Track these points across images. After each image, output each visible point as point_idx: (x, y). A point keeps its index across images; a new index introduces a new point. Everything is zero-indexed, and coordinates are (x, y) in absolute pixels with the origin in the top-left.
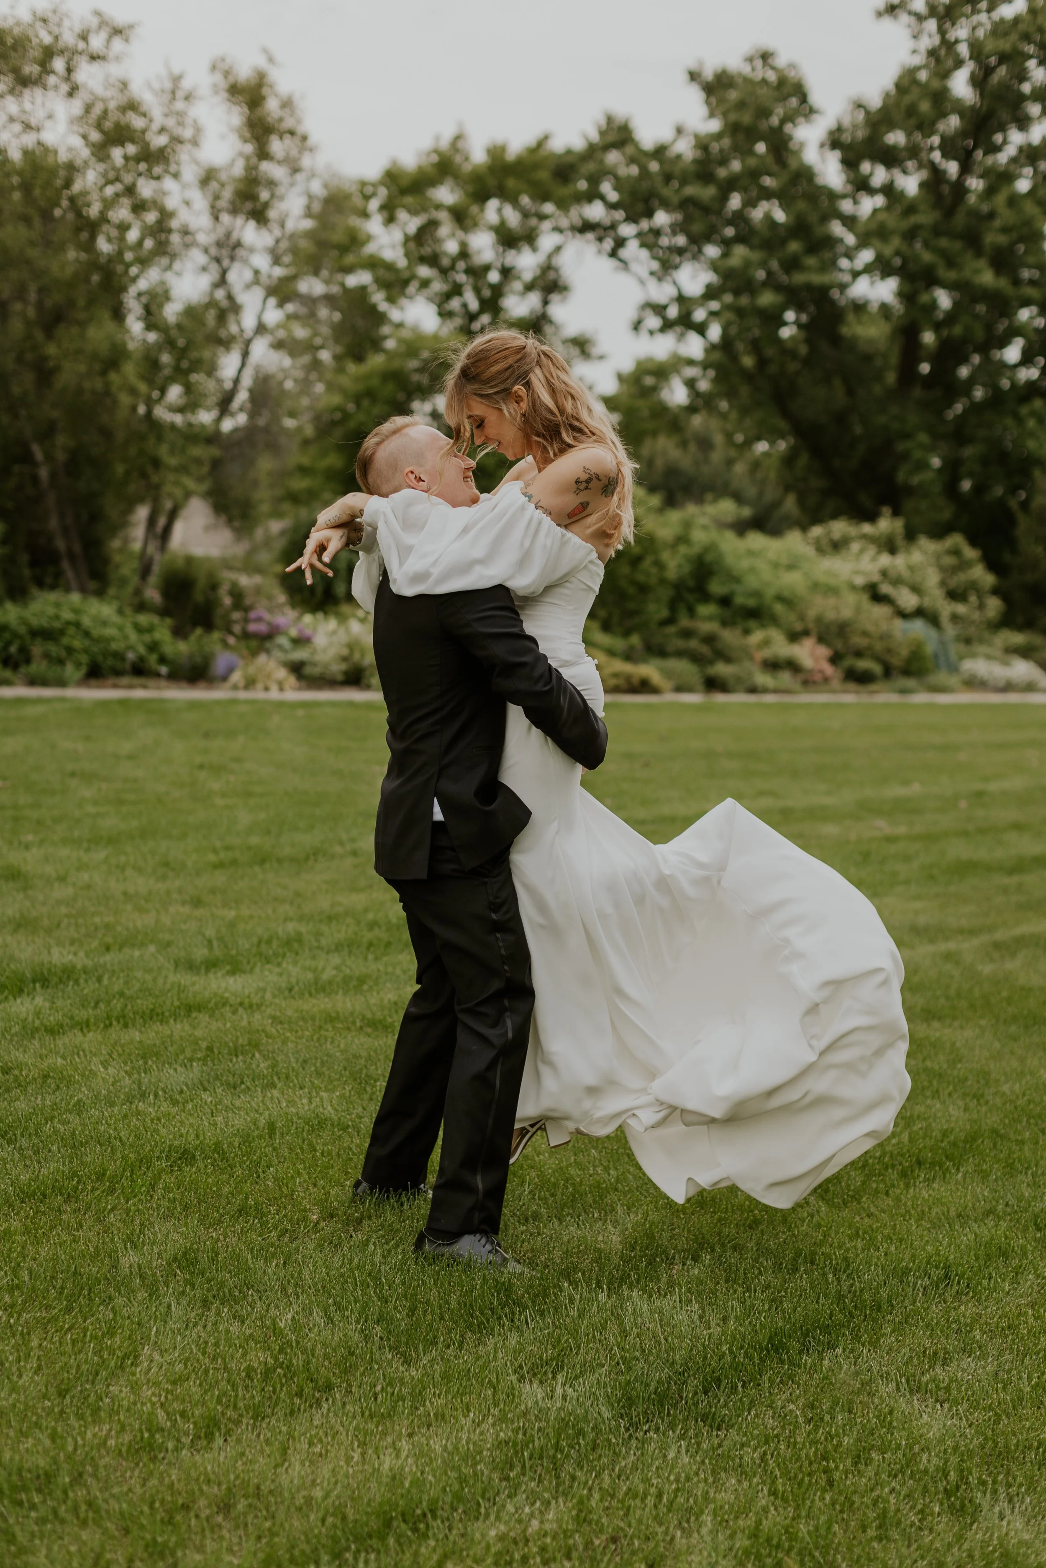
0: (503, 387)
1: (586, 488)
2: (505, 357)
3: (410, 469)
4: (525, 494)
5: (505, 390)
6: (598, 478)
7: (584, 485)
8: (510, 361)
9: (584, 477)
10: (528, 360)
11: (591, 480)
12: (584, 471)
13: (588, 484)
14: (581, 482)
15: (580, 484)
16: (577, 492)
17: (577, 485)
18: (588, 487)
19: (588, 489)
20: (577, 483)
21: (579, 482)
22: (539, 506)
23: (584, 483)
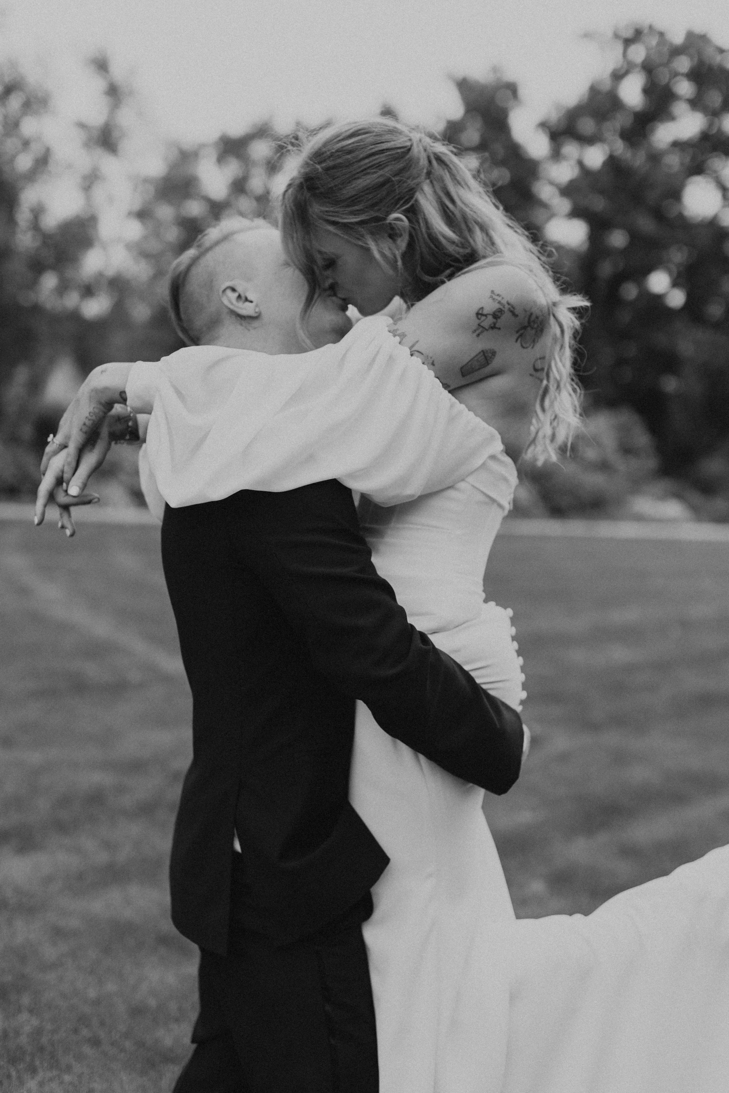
0: (373, 214)
1: (493, 327)
2: (380, 166)
3: (228, 284)
4: (394, 333)
5: (377, 219)
6: (513, 312)
7: (490, 320)
8: (387, 172)
9: (490, 307)
10: (414, 172)
11: (502, 314)
12: (491, 297)
13: (497, 320)
14: (486, 315)
15: (483, 318)
16: (477, 332)
17: (479, 319)
18: (497, 326)
19: (496, 328)
20: (480, 316)
21: (482, 315)
22: (416, 351)
23: (490, 317)
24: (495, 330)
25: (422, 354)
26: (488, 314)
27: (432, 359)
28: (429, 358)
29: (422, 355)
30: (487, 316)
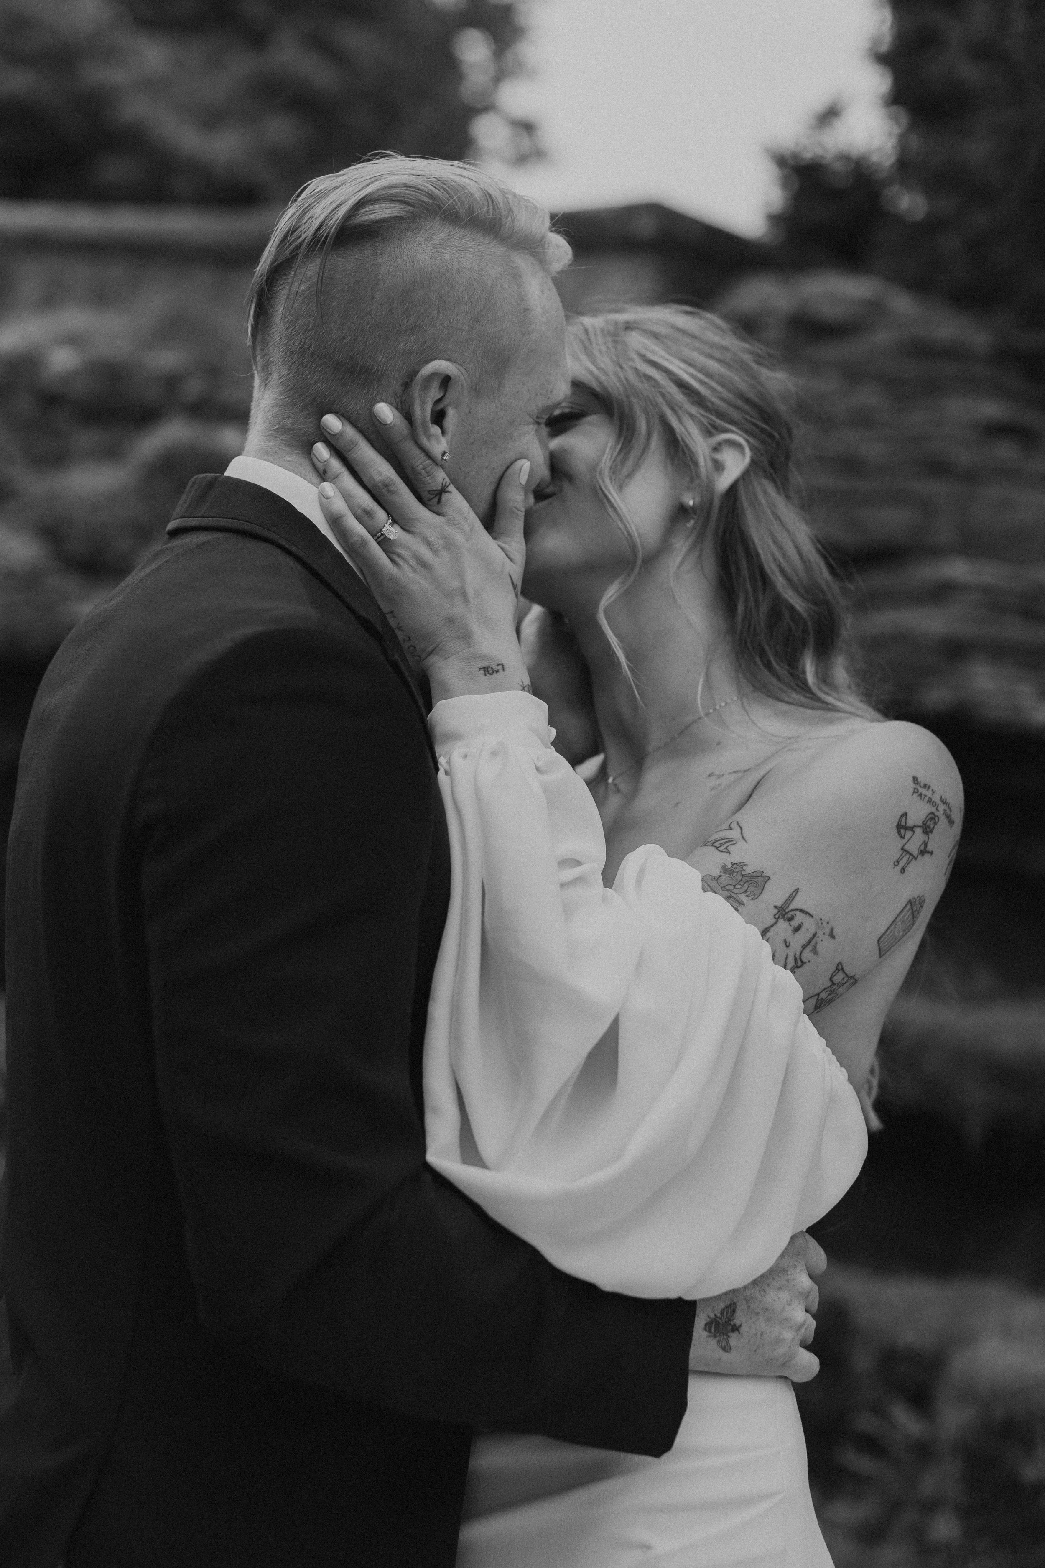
1: (924, 851)
6: (949, 817)
7: (919, 837)
9: (917, 811)
11: (935, 824)
12: (916, 791)
13: (928, 835)
14: (912, 829)
15: (909, 834)
16: (901, 865)
17: (902, 837)
18: (929, 848)
19: (928, 852)
20: (902, 831)
21: (906, 828)
22: (797, 910)
23: (919, 831)
24: (926, 856)
25: (812, 916)
26: (915, 826)
27: (830, 926)
28: (825, 924)
29: (811, 918)
30: (914, 829)
